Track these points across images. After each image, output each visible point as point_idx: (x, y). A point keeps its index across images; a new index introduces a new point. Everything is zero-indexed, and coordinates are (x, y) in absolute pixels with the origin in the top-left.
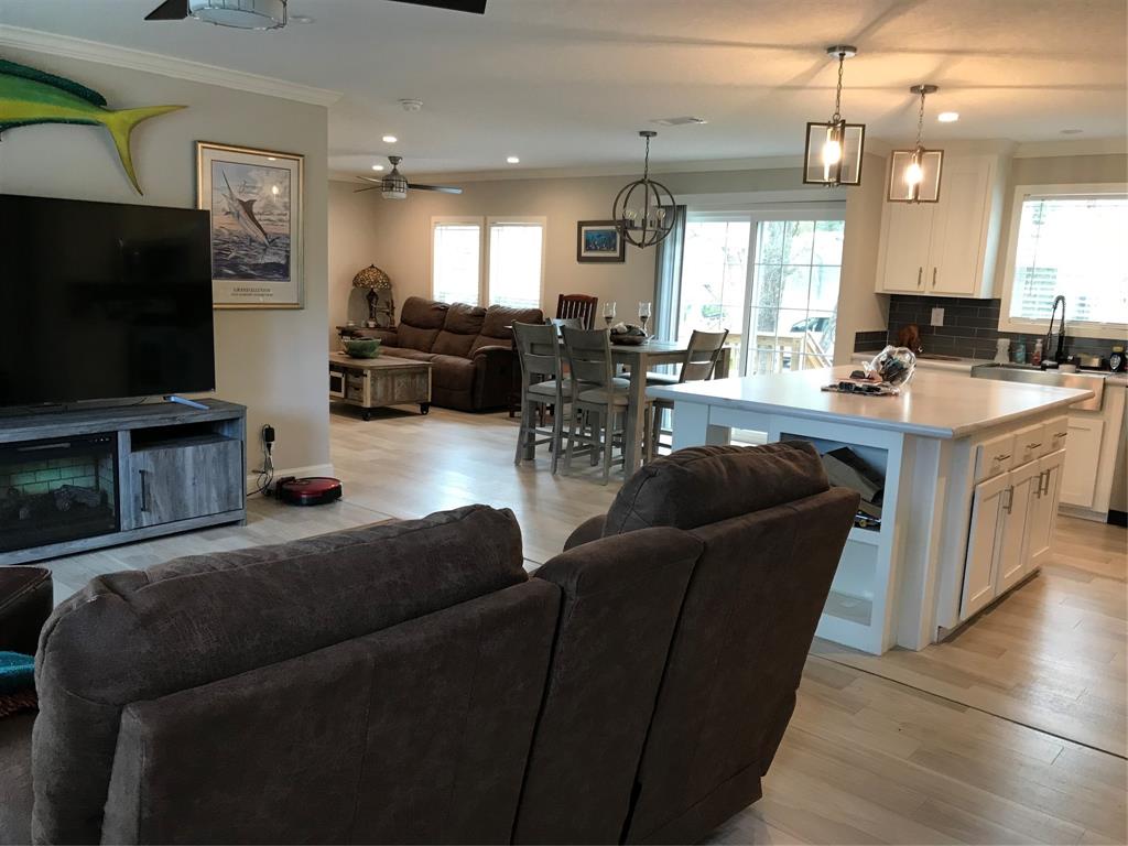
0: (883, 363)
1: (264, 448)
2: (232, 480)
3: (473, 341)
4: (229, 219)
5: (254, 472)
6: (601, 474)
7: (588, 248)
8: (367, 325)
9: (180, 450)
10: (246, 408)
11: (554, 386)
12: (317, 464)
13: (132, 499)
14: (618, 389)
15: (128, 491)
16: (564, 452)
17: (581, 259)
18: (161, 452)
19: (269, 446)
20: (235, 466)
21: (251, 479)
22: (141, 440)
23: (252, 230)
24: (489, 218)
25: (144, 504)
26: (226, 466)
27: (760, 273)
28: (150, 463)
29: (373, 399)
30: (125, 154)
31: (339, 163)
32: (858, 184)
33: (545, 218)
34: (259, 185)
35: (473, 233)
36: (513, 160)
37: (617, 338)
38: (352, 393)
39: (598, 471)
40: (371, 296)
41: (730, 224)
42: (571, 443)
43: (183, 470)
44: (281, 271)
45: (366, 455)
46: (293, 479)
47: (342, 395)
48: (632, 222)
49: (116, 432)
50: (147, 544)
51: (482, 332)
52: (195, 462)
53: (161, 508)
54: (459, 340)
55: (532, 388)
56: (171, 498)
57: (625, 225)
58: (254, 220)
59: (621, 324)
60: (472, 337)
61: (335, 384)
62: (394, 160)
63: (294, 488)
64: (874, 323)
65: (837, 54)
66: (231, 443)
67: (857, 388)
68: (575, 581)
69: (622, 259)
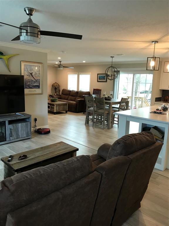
0: (163, 107)
1: (35, 122)
2: (29, 130)
3: (76, 98)
4: (28, 76)
5: (33, 127)
6: (103, 127)
7: (99, 79)
8: (55, 94)
9: (18, 124)
10: (31, 115)
11: (93, 109)
12: (45, 125)
13: (9, 135)
14: (106, 109)
15: (8, 133)
16: (95, 122)
17: (98, 81)
18: (14, 125)
19: (36, 122)
20: (29, 127)
21: (32, 129)
22: (10, 122)
23: (32, 79)
24: (79, 73)
25: (11, 135)
26: (27, 127)
27: (135, 84)
28: (12, 127)
29: (56, 110)
30: (7, 64)
31: (50, 62)
32: (158, 70)
33: (90, 73)
34: (34, 69)
35: (76, 76)
36: (84, 62)
37: (106, 99)
38: (52, 109)
39: (102, 126)
40: (56, 89)
41: (129, 74)
42: (96, 120)
43: (19, 128)
44: (38, 87)
45: (55, 123)
46: (40, 129)
47: (50, 109)
48: (109, 75)
49: (5, 121)
50: (12, 143)
51: (78, 96)
52: (21, 127)
53: (14, 136)
54: (73, 98)
55: (88, 109)
56: (16, 134)
57: (107, 76)
58: (33, 77)
59: (107, 96)
60: (76, 97)
61: (49, 107)
62: (60, 62)
63: (40, 131)
64: (159, 95)
65: (154, 43)
66: (28, 123)
67: (157, 112)
68: (104, 172)
69: (106, 81)
